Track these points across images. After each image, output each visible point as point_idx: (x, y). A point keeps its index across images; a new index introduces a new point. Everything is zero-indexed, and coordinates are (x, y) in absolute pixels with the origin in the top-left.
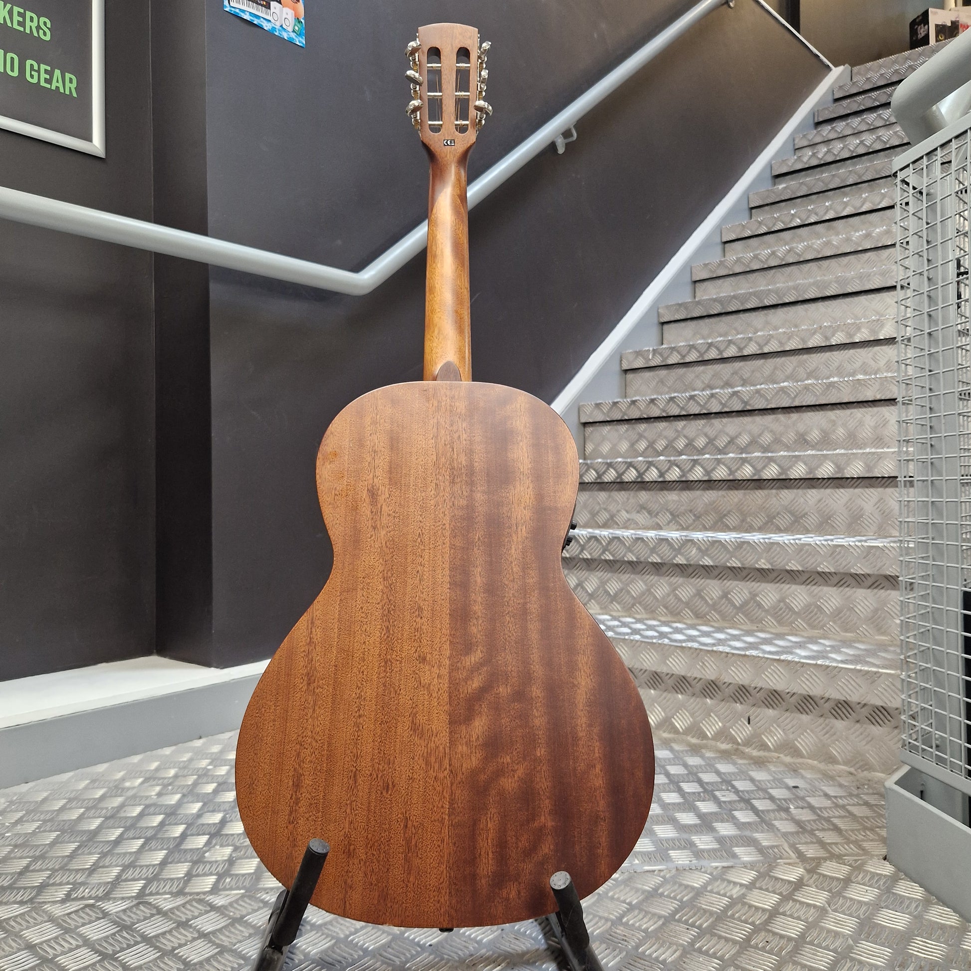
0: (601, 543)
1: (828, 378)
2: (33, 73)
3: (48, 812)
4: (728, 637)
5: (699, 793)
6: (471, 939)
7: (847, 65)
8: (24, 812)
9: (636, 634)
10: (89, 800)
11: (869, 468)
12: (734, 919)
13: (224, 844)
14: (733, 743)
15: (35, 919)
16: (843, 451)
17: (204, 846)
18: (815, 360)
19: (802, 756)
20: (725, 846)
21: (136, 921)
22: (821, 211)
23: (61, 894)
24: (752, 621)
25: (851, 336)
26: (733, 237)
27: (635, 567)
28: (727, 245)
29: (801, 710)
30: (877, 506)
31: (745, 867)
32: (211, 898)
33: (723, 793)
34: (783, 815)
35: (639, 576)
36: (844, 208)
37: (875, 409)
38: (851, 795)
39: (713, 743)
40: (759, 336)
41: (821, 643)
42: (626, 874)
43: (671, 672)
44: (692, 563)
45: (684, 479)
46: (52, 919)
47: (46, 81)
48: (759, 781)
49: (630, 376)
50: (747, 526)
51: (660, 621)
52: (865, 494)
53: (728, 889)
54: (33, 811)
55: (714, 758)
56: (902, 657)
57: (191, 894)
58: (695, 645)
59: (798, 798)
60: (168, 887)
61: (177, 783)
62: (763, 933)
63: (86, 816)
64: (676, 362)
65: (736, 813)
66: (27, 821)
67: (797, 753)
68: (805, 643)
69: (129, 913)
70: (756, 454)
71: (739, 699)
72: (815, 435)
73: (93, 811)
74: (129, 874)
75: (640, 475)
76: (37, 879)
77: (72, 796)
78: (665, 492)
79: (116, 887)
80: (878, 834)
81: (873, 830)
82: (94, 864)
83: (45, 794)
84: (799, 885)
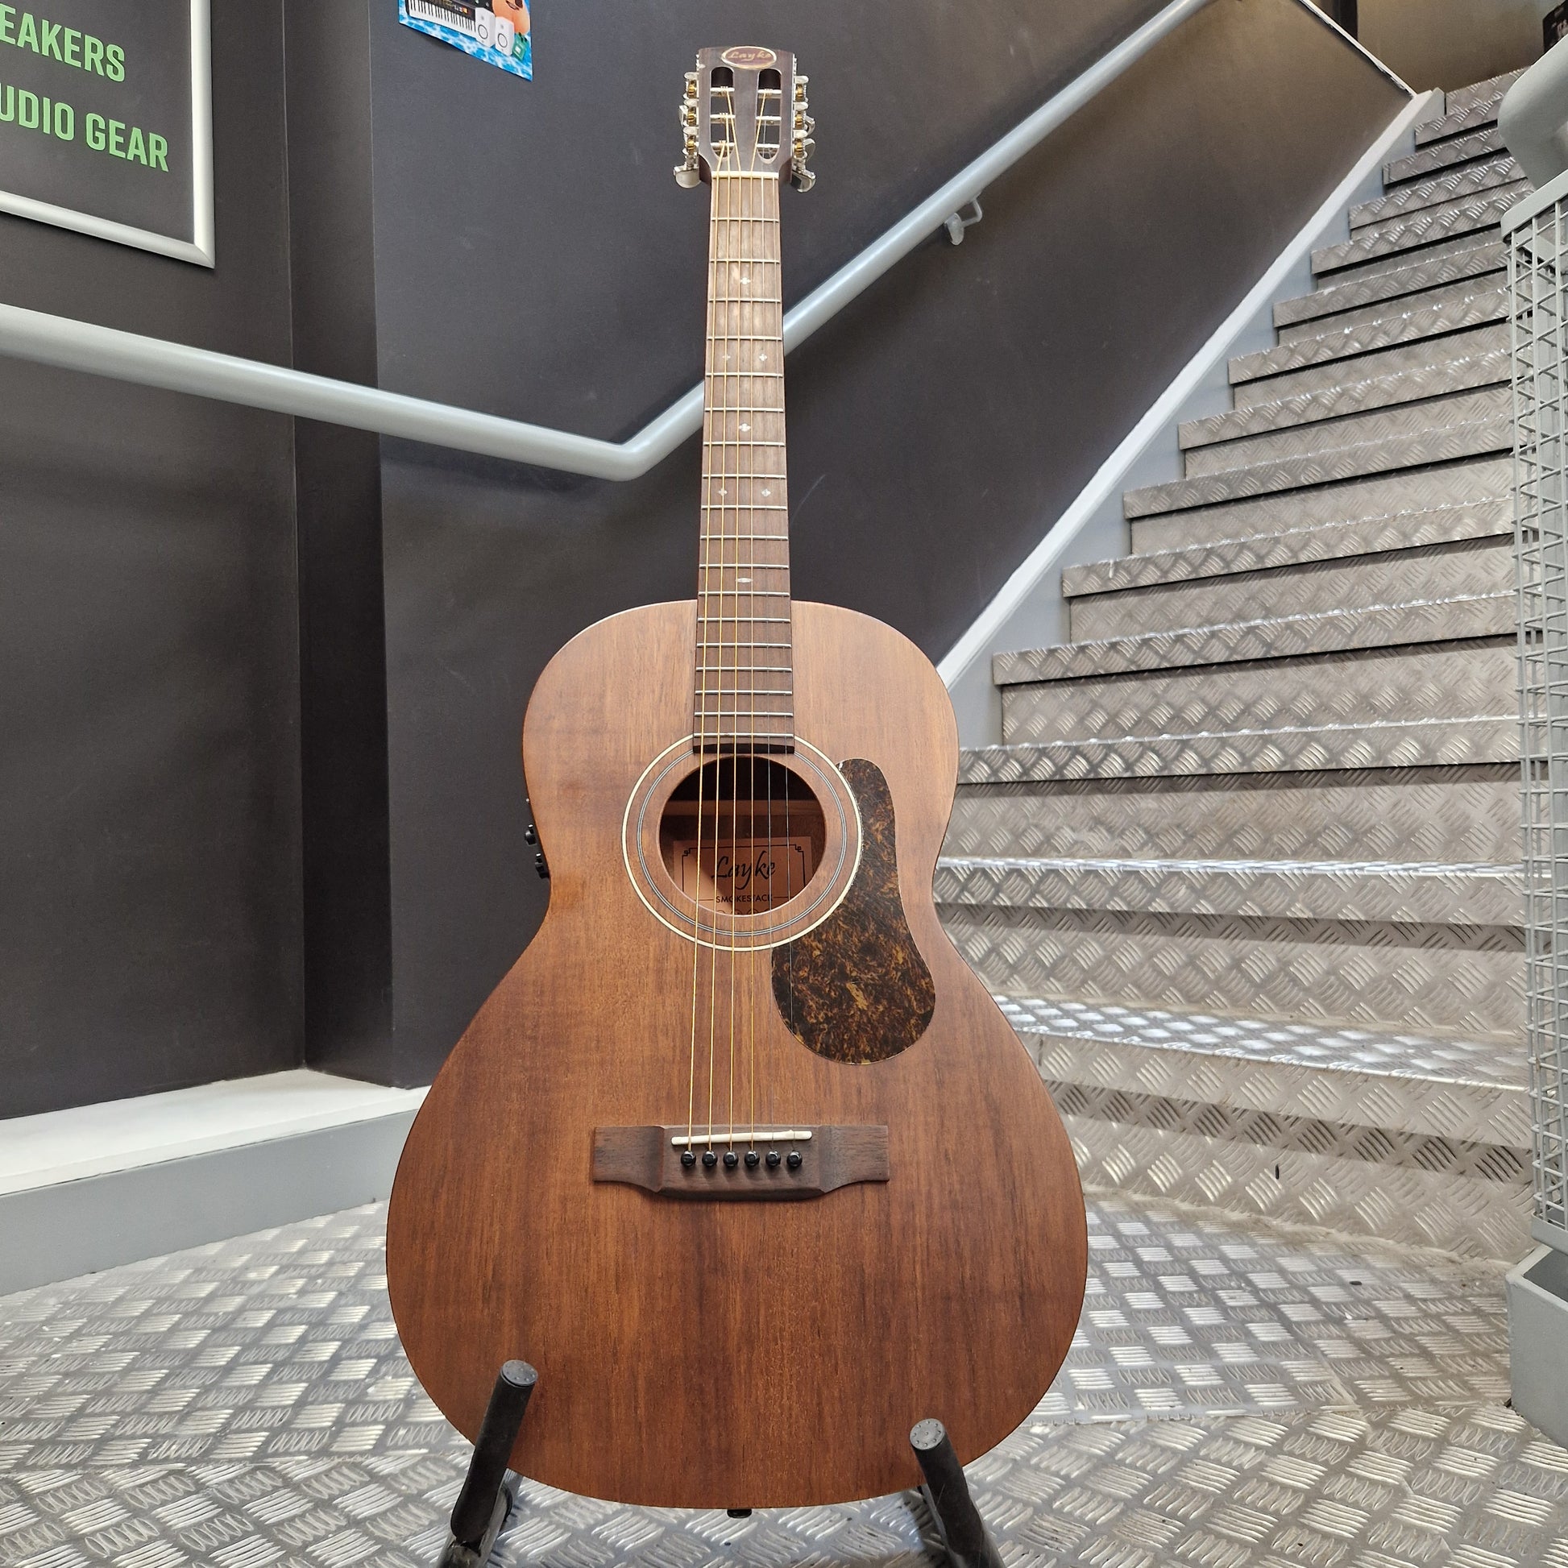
0: (1028, 881)
1: (1409, 601)
2: (98, 134)
3: (121, 1320)
4: (1241, 1033)
5: (1190, 1293)
6: (797, 1535)
7: (1437, 89)
8: (85, 1320)
9: (1085, 1030)
10: (190, 1300)
11: (1477, 748)
12: (1245, 1505)
13: (400, 1373)
14: (1251, 1210)
15: (87, 1494)
16: (1433, 721)
17: (367, 1376)
18: (1386, 571)
19: (1366, 1231)
20: (1232, 1381)
21: (248, 1498)
22: (1394, 328)
23: (132, 1455)
24: (1283, 1007)
25: (1446, 531)
26: (1248, 375)
27: (1085, 919)
28: (1237, 390)
29: (1366, 1154)
30: (1492, 812)
31: (1266, 1418)
32: (373, 1462)
33: (1231, 1293)
34: (1334, 1330)
35: (1093, 934)
36: (1434, 323)
37: (1489, 652)
38: (1451, 1297)
39: (1217, 1210)
40: (1292, 535)
41: (1398, 1042)
42: (1063, 1427)
43: (1145, 1093)
44: (1179, 910)
45: (1166, 773)
46: (114, 1495)
47: (119, 146)
48: (1294, 1274)
49: (1077, 607)
50: (1272, 849)
51: (1126, 1008)
52: (1472, 792)
53: (1234, 1454)
54: (99, 1318)
55: (1218, 1236)
56: (1533, 1060)
57: (340, 1454)
58: (1185, 1046)
59: (1358, 1301)
60: (303, 1442)
61: (330, 1275)
62: (1294, 1531)
63: (182, 1326)
64: (1154, 582)
65: (1252, 1327)
66: (89, 1334)
67: (1359, 1226)
68: (1370, 1041)
69: (238, 1485)
70: (1288, 729)
71: (1260, 1137)
72: (1387, 696)
73: (194, 1319)
74: (244, 1421)
75: (1094, 767)
76: (96, 1429)
77: (163, 1293)
78: (1136, 795)
79: (220, 1442)
80: (1498, 1364)
81: (1488, 1356)
82: (189, 1404)
83: (120, 1291)
84: (1358, 1448)
